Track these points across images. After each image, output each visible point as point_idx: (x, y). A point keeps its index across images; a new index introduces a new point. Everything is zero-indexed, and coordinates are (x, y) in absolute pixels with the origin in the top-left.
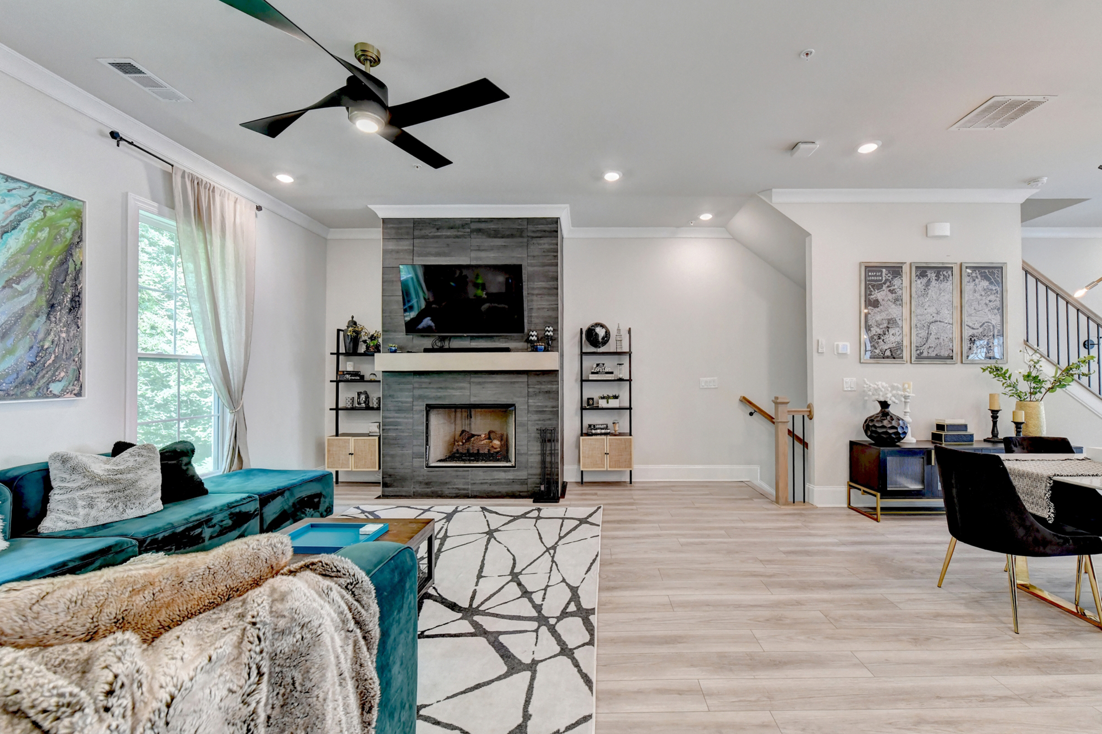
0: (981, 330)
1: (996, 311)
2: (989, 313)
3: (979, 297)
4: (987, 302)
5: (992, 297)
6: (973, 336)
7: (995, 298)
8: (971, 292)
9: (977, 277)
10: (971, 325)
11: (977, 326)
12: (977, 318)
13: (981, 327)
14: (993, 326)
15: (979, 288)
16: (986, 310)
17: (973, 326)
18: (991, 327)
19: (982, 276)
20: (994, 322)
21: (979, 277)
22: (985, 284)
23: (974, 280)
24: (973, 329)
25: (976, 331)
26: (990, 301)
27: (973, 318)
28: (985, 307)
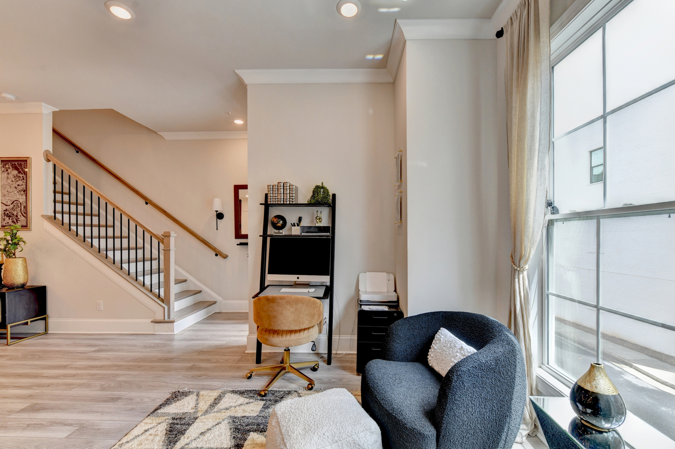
0: (12, 206)
1: (23, 193)
2: (17, 194)
3: (11, 183)
4: (17, 186)
5: (20, 182)
6: (6, 210)
7: (22, 183)
8: (5, 179)
9: (9, 168)
10: (4, 202)
11: (9, 203)
12: (9, 198)
13: (12, 204)
14: (21, 203)
15: (11, 176)
16: (16, 192)
17: (6, 204)
18: (19, 204)
19: (13, 167)
20: (21, 201)
21: (11, 167)
22: (15, 172)
23: (7, 170)
24: (6, 205)
25: (9, 207)
26: (18, 185)
27: (6, 198)
28: (14, 189)
